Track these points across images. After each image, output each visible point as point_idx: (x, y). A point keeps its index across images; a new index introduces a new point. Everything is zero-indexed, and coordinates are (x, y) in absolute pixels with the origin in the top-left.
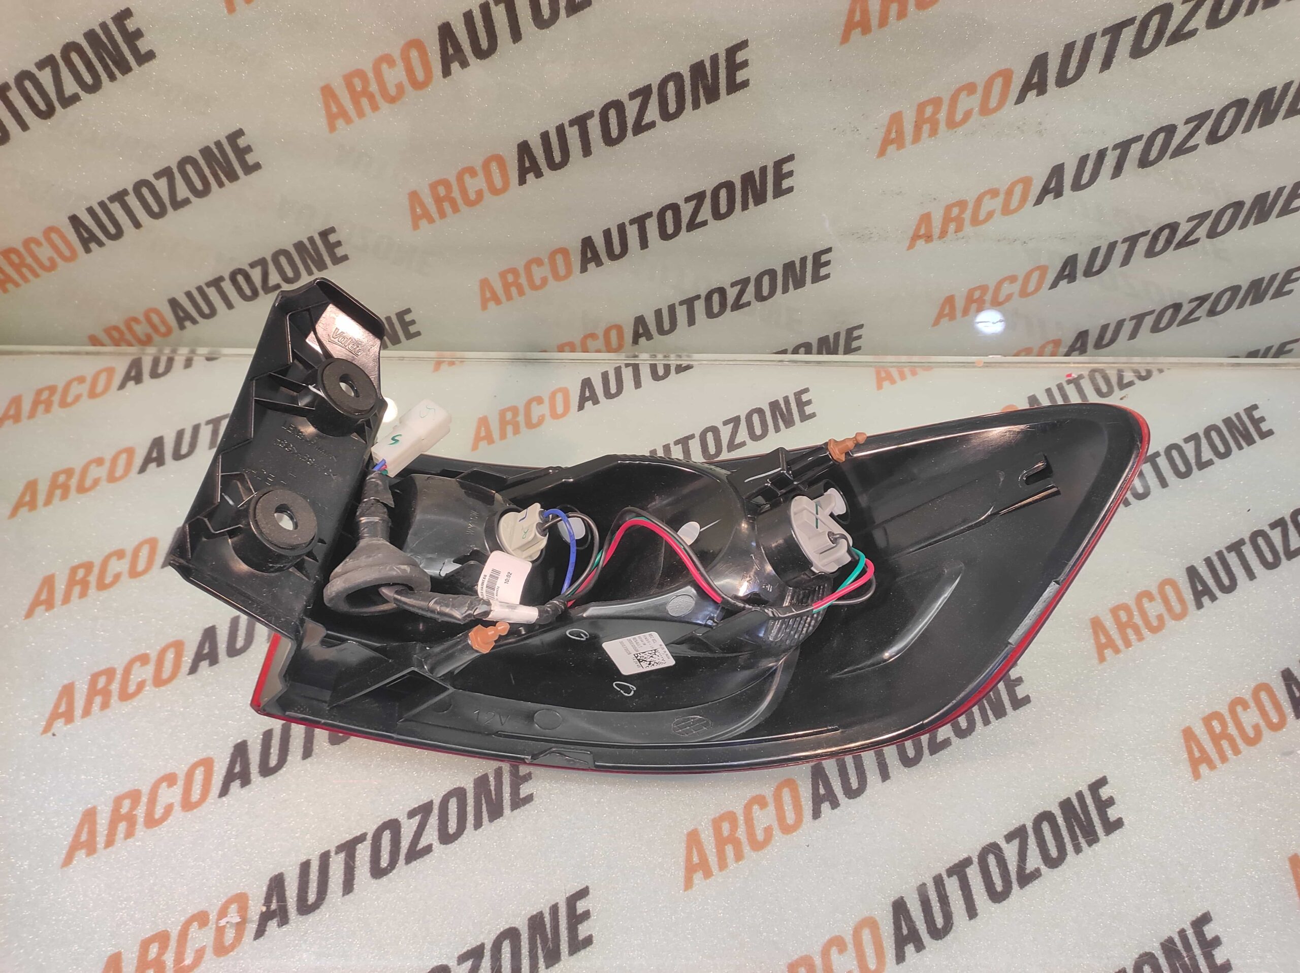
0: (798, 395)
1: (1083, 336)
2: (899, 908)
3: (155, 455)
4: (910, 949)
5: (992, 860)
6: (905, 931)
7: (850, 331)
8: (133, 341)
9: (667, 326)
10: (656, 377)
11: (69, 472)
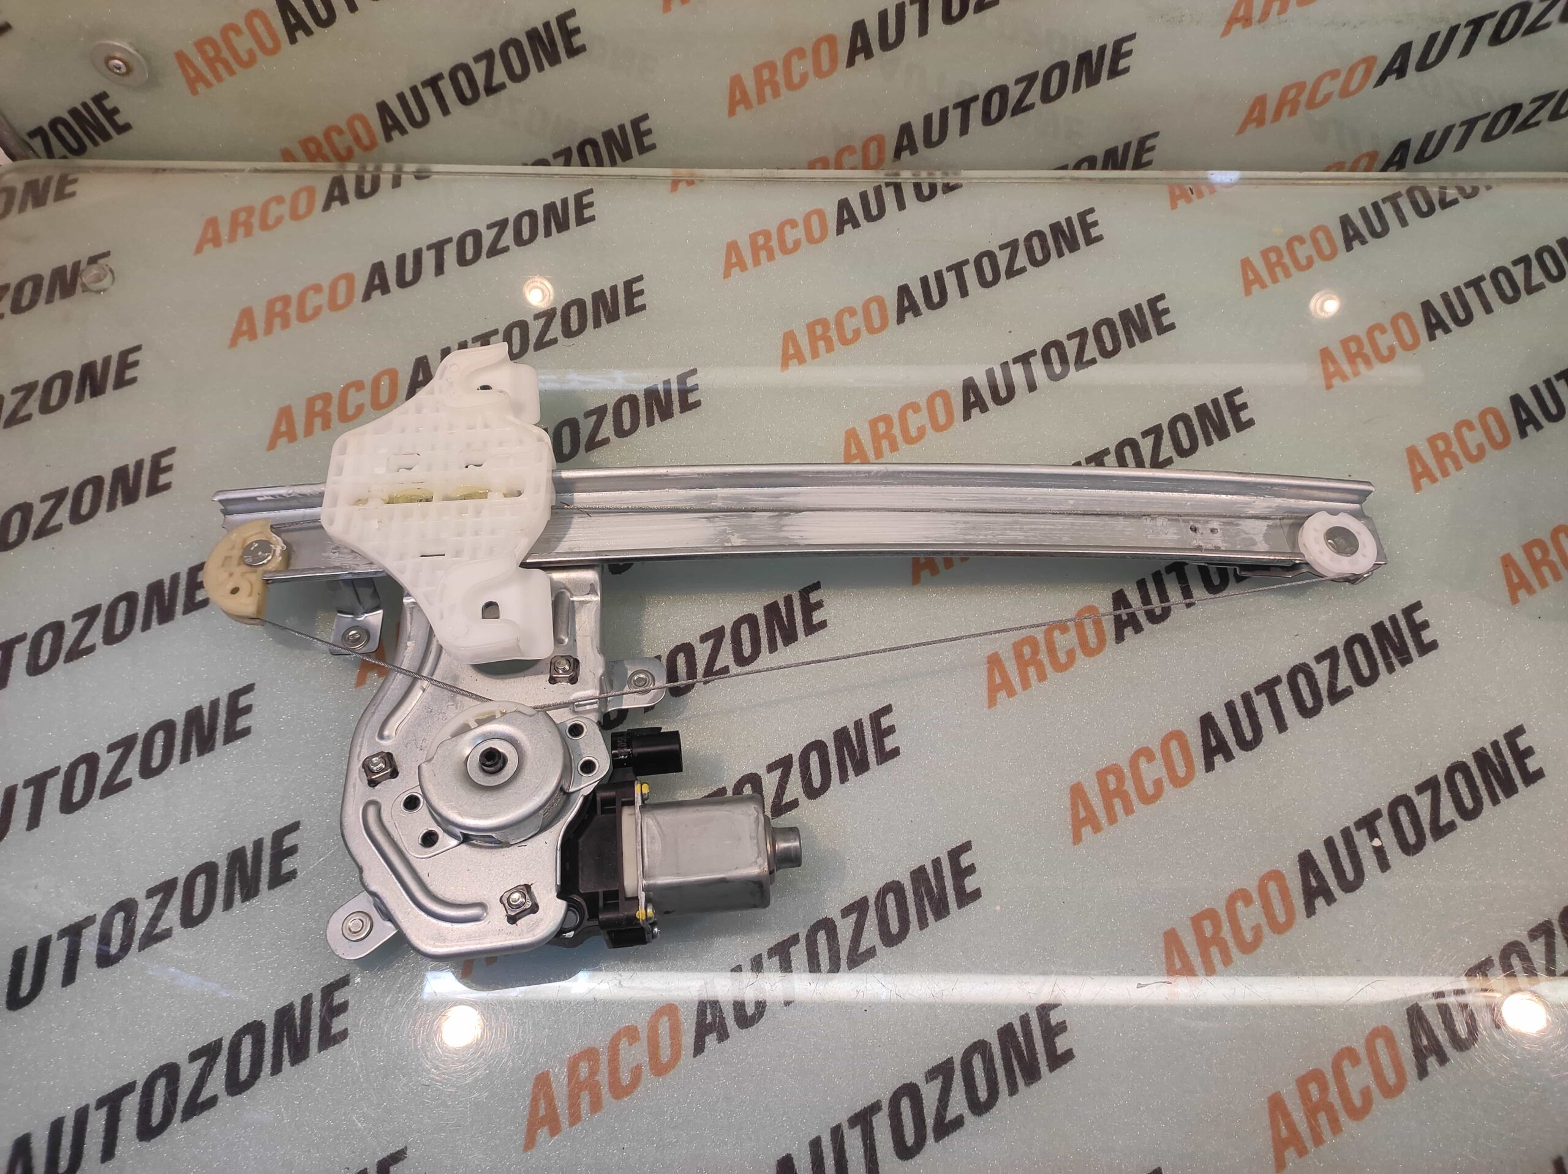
0: (1082, 216)
1: (1404, 146)
2: (1207, 722)
3: (377, 282)
4: (1219, 759)
5: (1301, 680)
6: (1214, 743)
7: (1142, 141)
8: (331, 155)
9: (935, 136)
10: (920, 197)
11: (286, 300)
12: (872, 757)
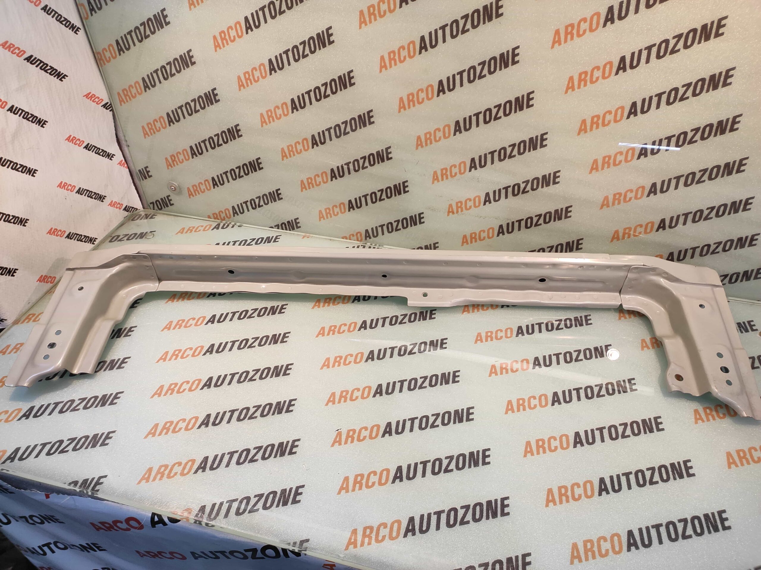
12: (282, 374)
